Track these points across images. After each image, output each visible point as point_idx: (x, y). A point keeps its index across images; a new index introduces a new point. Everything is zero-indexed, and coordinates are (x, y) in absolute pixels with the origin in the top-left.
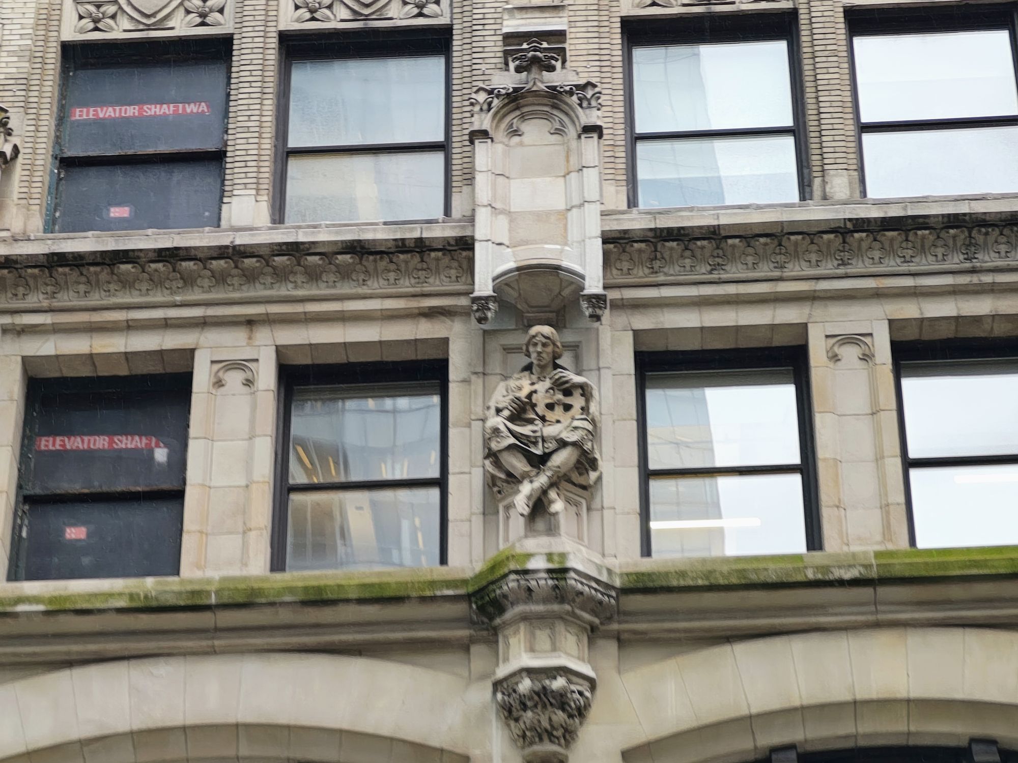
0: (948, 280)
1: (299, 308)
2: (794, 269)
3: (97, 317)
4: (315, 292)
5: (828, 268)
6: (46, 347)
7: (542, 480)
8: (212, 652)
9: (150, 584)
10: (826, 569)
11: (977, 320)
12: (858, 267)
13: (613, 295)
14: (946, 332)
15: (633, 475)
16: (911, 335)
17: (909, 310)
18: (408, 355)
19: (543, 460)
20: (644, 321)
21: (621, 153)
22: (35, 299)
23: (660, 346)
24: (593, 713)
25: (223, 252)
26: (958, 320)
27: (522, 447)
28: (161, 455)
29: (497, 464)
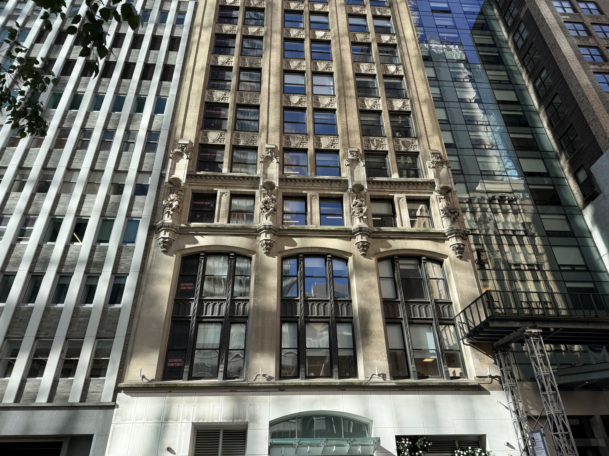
0: (327, 188)
1: (233, 185)
2: (306, 185)
3: (203, 184)
4: (236, 183)
5: (310, 185)
6: (195, 188)
7: (268, 212)
8: (218, 234)
9: (209, 224)
10: (308, 228)
11: (331, 194)
12: (315, 185)
13: (280, 187)
14: (326, 196)
15: (281, 213)
16: (322, 196)
17: (322, 192)
18: (250, 194)
19: (269, 209)
20: (284, 191)
21: (282, 167)
22: (193, 181)
23: (286, 195)
24: (274, 246)
25: (222, 176)
26: (329, 194)
27: (265, 208)
28: (212, 205)
29: (262, 210)
